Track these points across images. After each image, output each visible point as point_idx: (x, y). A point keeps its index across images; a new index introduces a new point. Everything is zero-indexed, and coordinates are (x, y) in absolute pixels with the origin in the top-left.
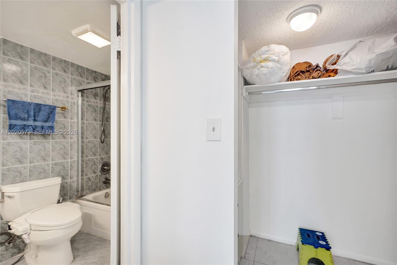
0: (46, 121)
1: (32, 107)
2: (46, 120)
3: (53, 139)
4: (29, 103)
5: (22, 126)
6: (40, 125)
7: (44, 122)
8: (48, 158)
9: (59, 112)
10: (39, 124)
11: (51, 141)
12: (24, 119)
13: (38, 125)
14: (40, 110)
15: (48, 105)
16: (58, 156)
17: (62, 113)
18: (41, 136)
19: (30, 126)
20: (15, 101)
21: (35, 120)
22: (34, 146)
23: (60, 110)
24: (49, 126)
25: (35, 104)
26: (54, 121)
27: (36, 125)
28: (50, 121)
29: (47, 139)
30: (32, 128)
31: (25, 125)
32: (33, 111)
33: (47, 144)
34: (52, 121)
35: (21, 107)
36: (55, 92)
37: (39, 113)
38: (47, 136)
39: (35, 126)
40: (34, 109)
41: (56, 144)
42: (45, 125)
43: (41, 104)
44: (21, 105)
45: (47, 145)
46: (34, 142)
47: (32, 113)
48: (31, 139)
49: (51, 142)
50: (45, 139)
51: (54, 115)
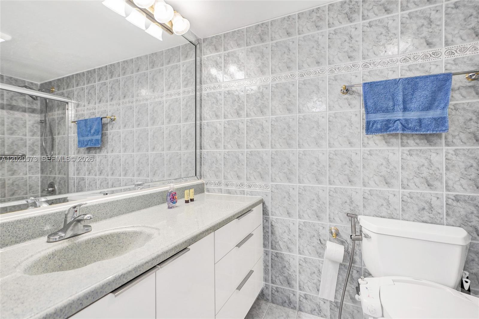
0: (429, 108)
1: (401, 87)
2: (427, 105)
3: (447, 145)
4: (395, 80)
5: (384, 123)
6: (415, 118)
7: (423, 110)
8: (437, 184)
9: (464, 85)
10: (413, 115)
11: (445, 148)
12: (387, 111)
13: (412, 117)
14: (414, 90)
15: (430, 76)
16: (463, 182)
17: (473, 87)
18: (422, 139)
19: (398, 121)
20: (374, 83)
21: (405, 109)
22: (409, 157)
23: (466, 80)
24: (435, 116)
25: (407, 79)
26: (446, 105)
27: (408, 118)
28: (437, 107)
29: (435, 145)
30: (400, 125)
31: (389, 121)
32: (401, 93)
33: (434, 155)
34: (442, 105)
35: (382, 91)
36: (451, 46)
37: (412, 95)
38: (435, 139)
39: (406, 120)
40: (404, 89)
41: (457, 155)
42: (426, 117)
43: (417, 78)
44: (382, 87)
45: (434, 157)
46: (409, 151)
47: (400, 98)
48: (403, 146)
49: (444, 151)
50: (431, 145)
51: (447, 94)
